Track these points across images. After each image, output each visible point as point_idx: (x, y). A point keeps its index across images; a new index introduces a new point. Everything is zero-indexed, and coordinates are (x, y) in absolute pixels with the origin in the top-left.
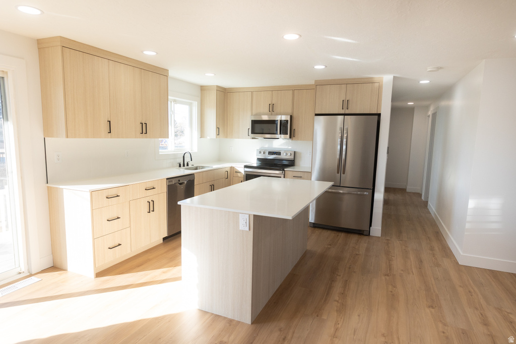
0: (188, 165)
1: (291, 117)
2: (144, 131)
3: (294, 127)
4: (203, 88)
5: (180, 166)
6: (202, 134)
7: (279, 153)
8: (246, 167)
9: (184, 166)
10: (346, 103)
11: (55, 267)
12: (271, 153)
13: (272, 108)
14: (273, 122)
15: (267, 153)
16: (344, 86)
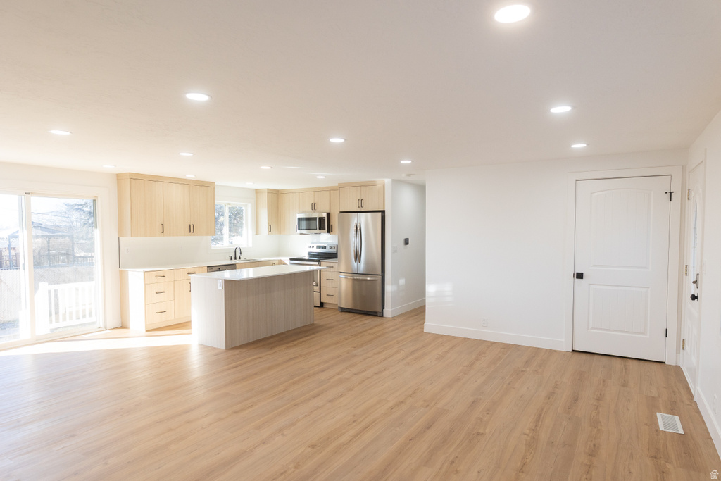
0: (240, 258)
1: (328, 215)
2: (192, 231)
3: (331, 223)
4: (257, 191)
5: (231, 259)
6: (257, 232)
7: (325, 247)
8: (291, 259)
9: (235, 259)
10: (361, 202)
11: (122, 327)
12: (319, 247)
13: (314, 206)
14: (315, 219)
15: (315, 247)
16: (359, 188)
